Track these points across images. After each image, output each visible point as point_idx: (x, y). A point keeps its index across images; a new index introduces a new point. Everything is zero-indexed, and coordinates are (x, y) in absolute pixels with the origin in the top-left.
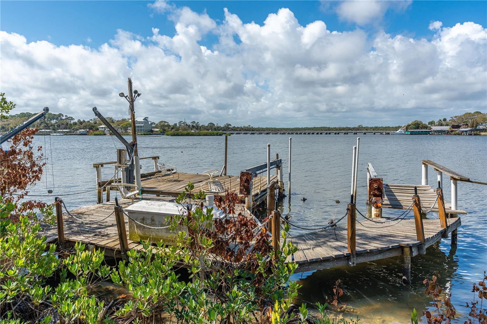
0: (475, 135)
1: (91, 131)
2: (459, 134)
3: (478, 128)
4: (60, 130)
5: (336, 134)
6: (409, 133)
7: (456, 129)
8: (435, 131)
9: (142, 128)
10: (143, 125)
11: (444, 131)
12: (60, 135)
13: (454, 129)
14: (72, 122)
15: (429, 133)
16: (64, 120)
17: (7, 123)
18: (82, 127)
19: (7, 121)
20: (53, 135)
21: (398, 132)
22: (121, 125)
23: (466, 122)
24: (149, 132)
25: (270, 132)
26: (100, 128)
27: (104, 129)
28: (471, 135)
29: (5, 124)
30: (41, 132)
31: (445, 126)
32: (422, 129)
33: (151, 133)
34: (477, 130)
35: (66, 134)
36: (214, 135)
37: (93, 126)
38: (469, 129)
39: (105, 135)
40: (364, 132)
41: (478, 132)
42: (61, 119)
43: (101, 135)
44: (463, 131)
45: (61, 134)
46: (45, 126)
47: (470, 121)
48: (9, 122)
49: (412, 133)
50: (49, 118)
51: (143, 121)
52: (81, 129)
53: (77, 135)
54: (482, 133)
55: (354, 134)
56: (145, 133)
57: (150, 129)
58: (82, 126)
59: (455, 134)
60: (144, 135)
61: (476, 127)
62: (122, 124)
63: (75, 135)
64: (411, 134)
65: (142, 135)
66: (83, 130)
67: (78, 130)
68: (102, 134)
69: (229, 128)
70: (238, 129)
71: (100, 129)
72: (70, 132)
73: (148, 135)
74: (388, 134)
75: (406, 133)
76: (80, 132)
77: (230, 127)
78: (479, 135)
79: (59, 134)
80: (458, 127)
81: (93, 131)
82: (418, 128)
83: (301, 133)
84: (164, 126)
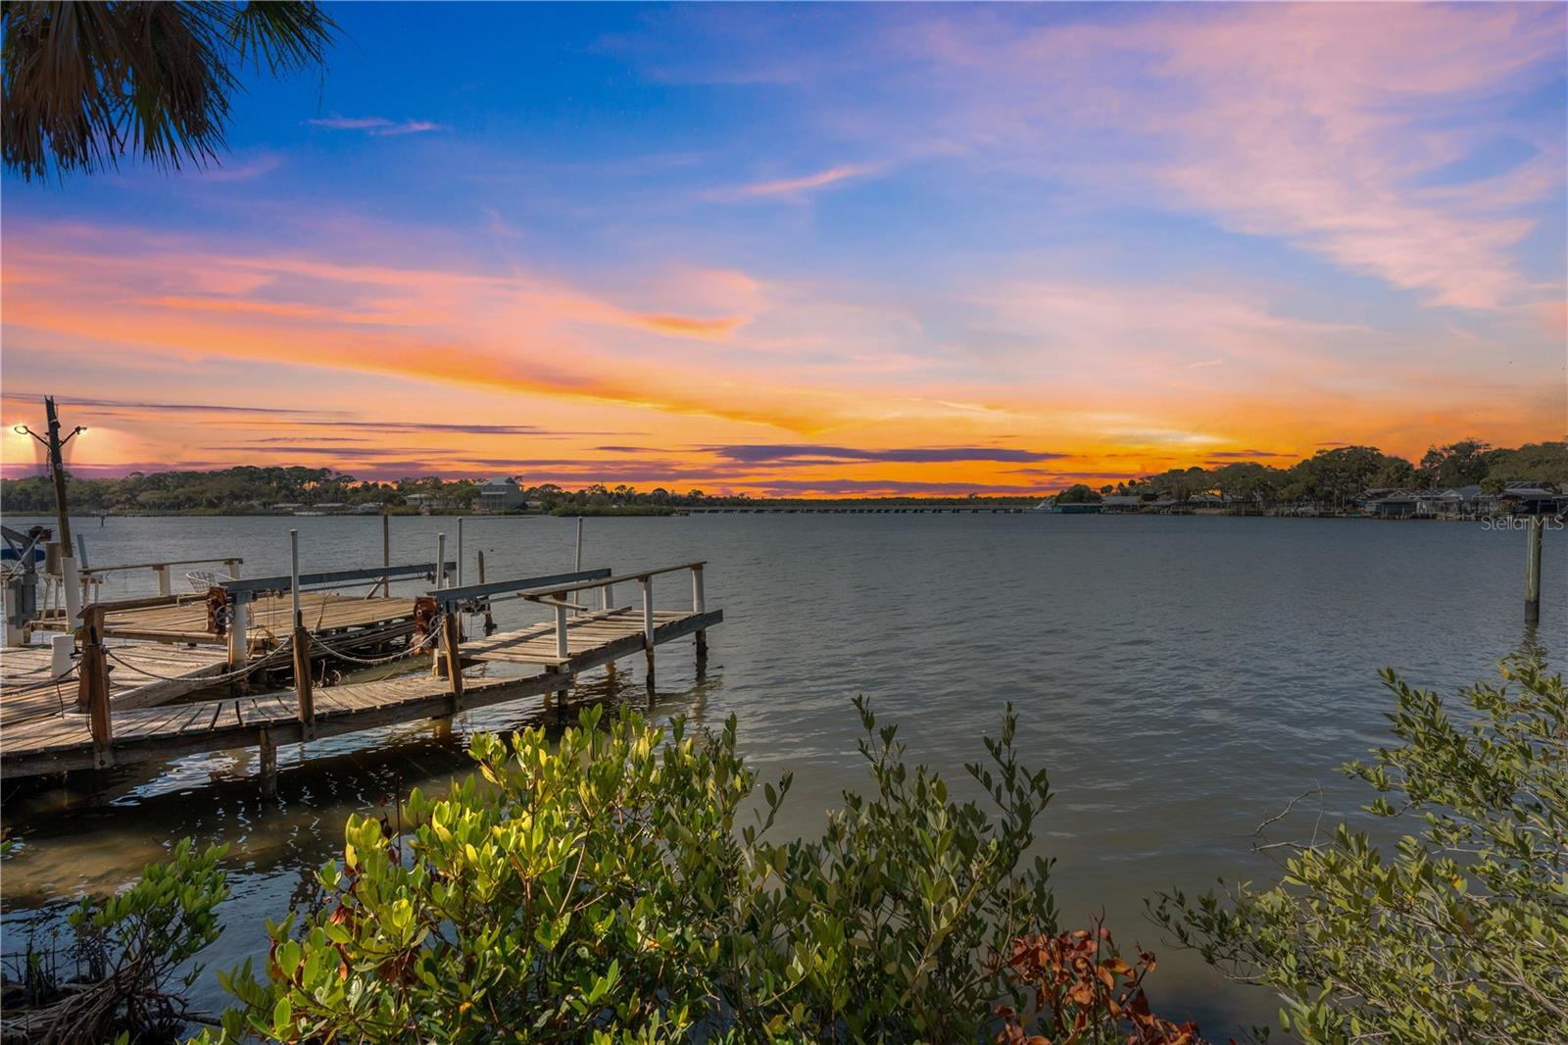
0: (1184, 513)
1: (389, 506)
2: (1153, 512)
3: (1190, 500)
4: (320, 505)
5: (935, 511)
6: (1060, 510)
7: (1150, 503)
8: (1109, 506)
9: (503, 500)
10: (504, 493)
11: (1128, 506)
12: (317, 516)
13: (1146, 503)
14: (350, 486)
15: (1099, 511)
16: (332, 482)
17: (200, 488)
18: (369, 498)
19: (201, 484)
20: (301, 516)
21: (1038, 507)
22: (455, 494)
23: (1169, 488)
24: (517, 508)
25: (797, 508)
26: (409, 499)
27: (418, 502)
28: (1177, 513)
29: (194, 492)
30: (277, 508)
31: (1134, 495)
32: (1089, 502)
33: (522, 511)
34: (1190, 504)
35: (330, 512)
36: (654, 515)
37: (395, 496)
38: (1173, 501)
39: (419, 514)
40: (972, 507)
41: (1190, 509)
42: (327, 481)
43: (408, 515)
44: (1162, 506)
45: (318, 513)
46: (286, 496)
47: (1176, 485)
48: (204, 488)
49: (1066, 511)
50: (299, 478)
51: (505, 484)
52: (366, 501)
53: (356, 514)
54: (1198, 511)
55: (953, 512)
56: (509, 511)
57: (521, 501)
58: (369, 496)
59: (1146, 513)
60: (506, 514)
61: (1187, 498)
62: (459, 491)
63: (352, 514)
64: (1065, 513)
65: (500, 514)
66: (371, 505)
67: (358, 504)
68: (410, 511)
69: (698, 500)
70: (718, 502)
71: (408, 503)
72: (342, 508)
73: (514, 514)
74: (1020, 511)
75: (1055, 510)
76: (363, 509)
77: (701, 497)
78: (1191, 513)
79: (314, 514)
80: (1154, 497)
81: (396, 505)
82: (1081, 500)
83: (861, 511)
84: (551, 494)
